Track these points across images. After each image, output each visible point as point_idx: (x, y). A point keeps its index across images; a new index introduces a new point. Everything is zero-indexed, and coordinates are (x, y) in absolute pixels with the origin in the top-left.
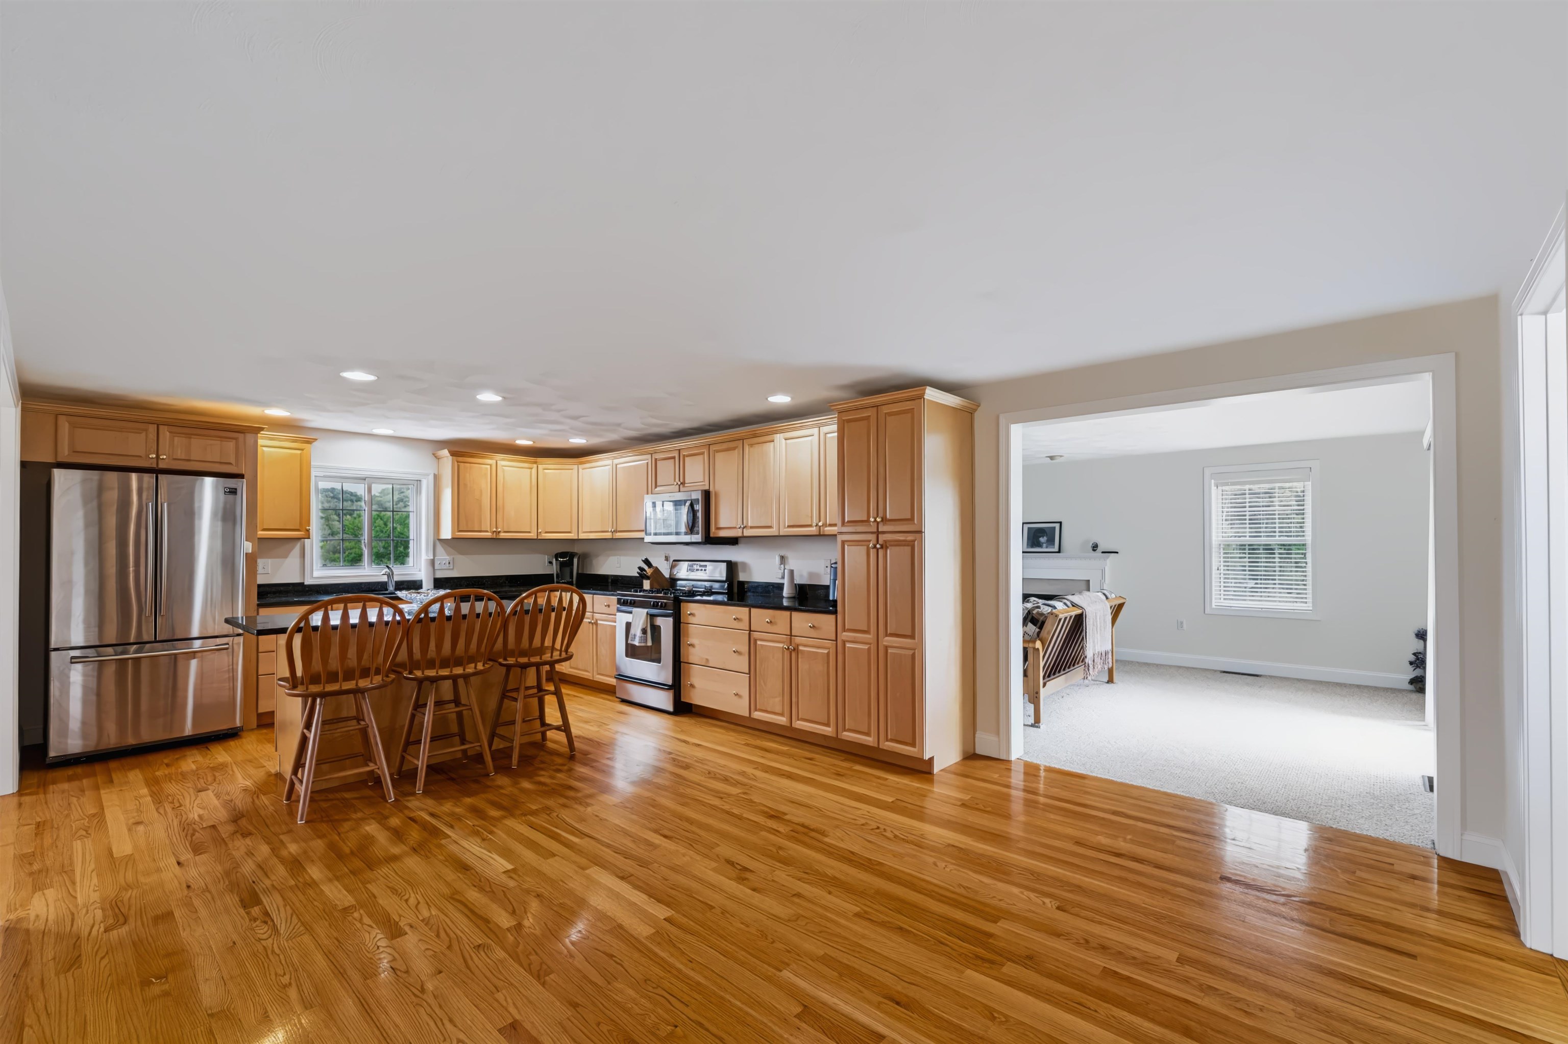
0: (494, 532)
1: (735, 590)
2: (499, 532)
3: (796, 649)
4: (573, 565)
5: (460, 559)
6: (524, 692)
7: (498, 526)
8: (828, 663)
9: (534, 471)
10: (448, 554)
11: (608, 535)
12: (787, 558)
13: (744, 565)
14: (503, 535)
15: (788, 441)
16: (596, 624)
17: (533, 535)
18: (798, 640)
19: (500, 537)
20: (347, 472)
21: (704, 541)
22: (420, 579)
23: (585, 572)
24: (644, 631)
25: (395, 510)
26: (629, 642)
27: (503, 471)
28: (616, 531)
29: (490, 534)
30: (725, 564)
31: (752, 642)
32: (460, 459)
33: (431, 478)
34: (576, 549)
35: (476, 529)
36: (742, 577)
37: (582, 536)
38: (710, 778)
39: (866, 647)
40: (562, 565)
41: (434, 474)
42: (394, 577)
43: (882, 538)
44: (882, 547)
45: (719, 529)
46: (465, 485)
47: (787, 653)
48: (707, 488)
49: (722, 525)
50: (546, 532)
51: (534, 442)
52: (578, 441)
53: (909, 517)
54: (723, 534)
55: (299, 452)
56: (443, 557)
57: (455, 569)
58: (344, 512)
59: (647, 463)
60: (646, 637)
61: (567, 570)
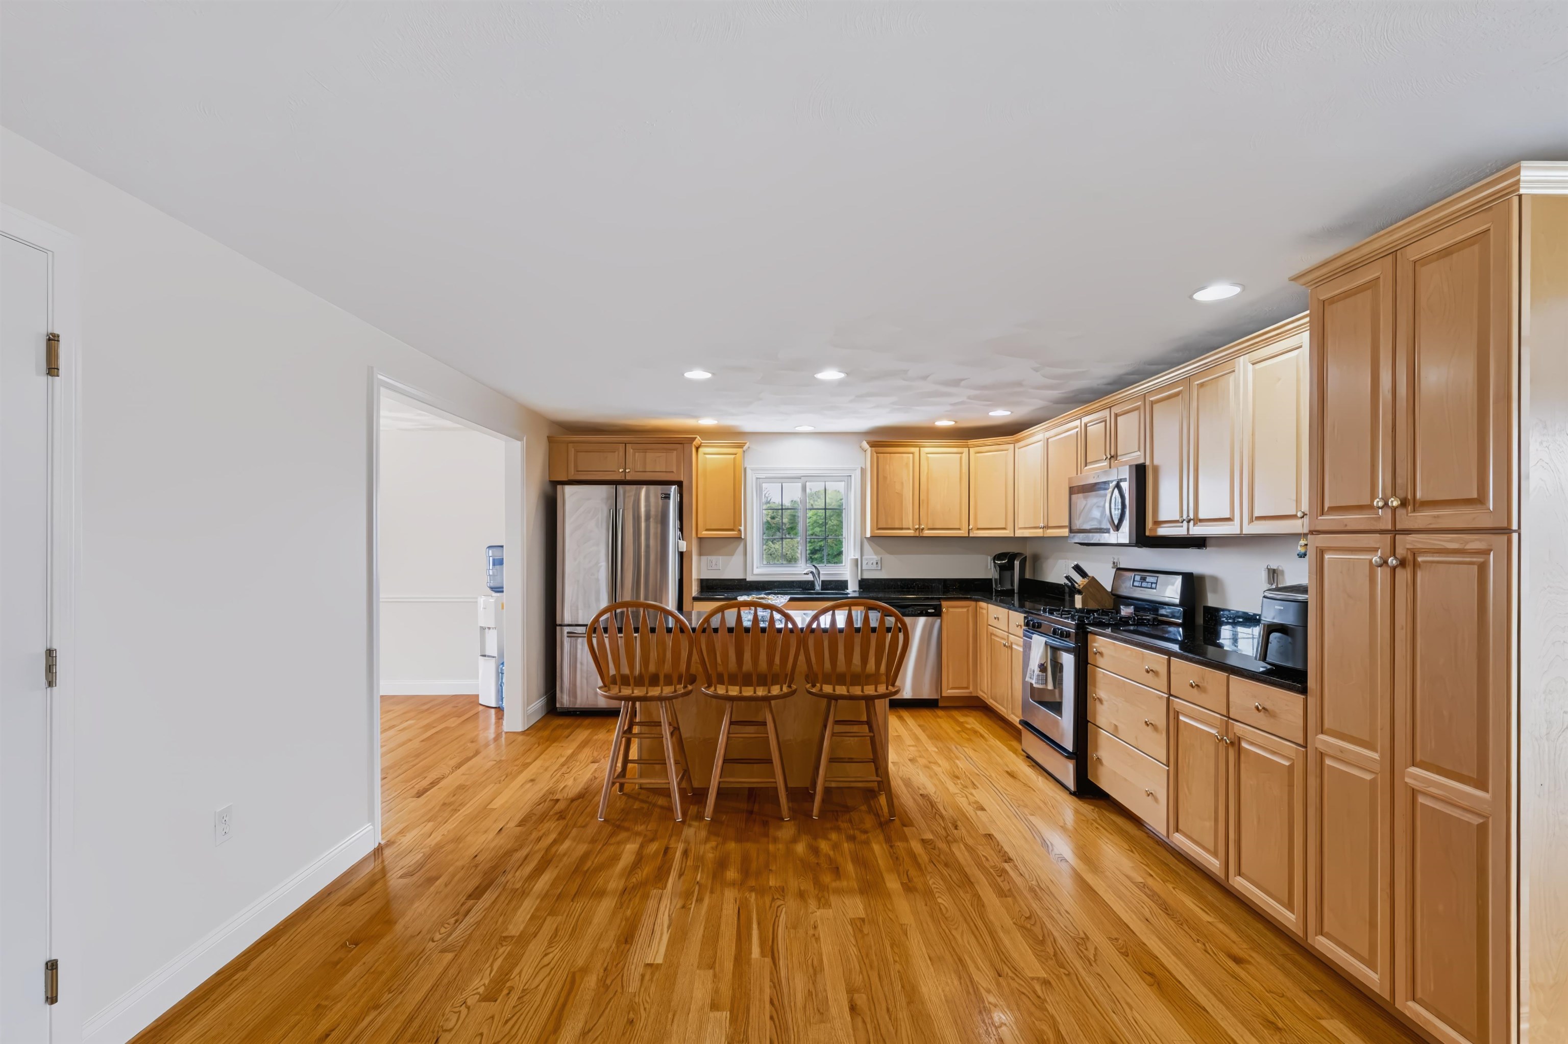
0: (916, 529)
1: (1200, 620)
2: (923, 529)
3: (1236, 743)
4: (1013, 569)
5: (890, 559)
6: (833, 729)
7: (921, 522)
8: (1291, 785)
9: (965, 456)
10: (876, 553)
11: (1039, 533)
12: (1282, 572)
13: (1215, 580)
14: (927, 533)
15: (1258, 366)
16: (1011, 648)
17: (963, 533)
18: (1239, 728)
19: (924, 535)
20: (782, 472)
21: (1134, 541)
22: (846, 579)
23: (1036, 579)
24: (1043, 668)
25: (827, 507)
26: (1027, 679)
27: (928, 458)
28: (1046, 527)
29: (912, 531)
30: (1179, 579)
31: (1172, 715)
32: (881, 449)
33: (858, 472)
34: (1028, 551)
35: (896, 527)
36: (1212, 601)
37: (1019, 533)
38: (1022, 927)
39: (1368, 777)
40: (1002, 568)
41: (862, 468)
42: (821, 576)
43: (1405, 543)
44: (1403, 563)
45: (1157, 523)
46: (885, 478)
47: (1222, 747)
48: (1141, 461)
49: (1162, 517)
50: (978, 529)
51: (956, 422)
52: (1000, 414)
53: (1475, 495)
54: (1163, 531)
55: (732, 456)
56: (871, 556)
57: (883, 570)
58: (780, 511)
59: (1077, 432)
60: (1046, 676)
61: (1007, 574)
